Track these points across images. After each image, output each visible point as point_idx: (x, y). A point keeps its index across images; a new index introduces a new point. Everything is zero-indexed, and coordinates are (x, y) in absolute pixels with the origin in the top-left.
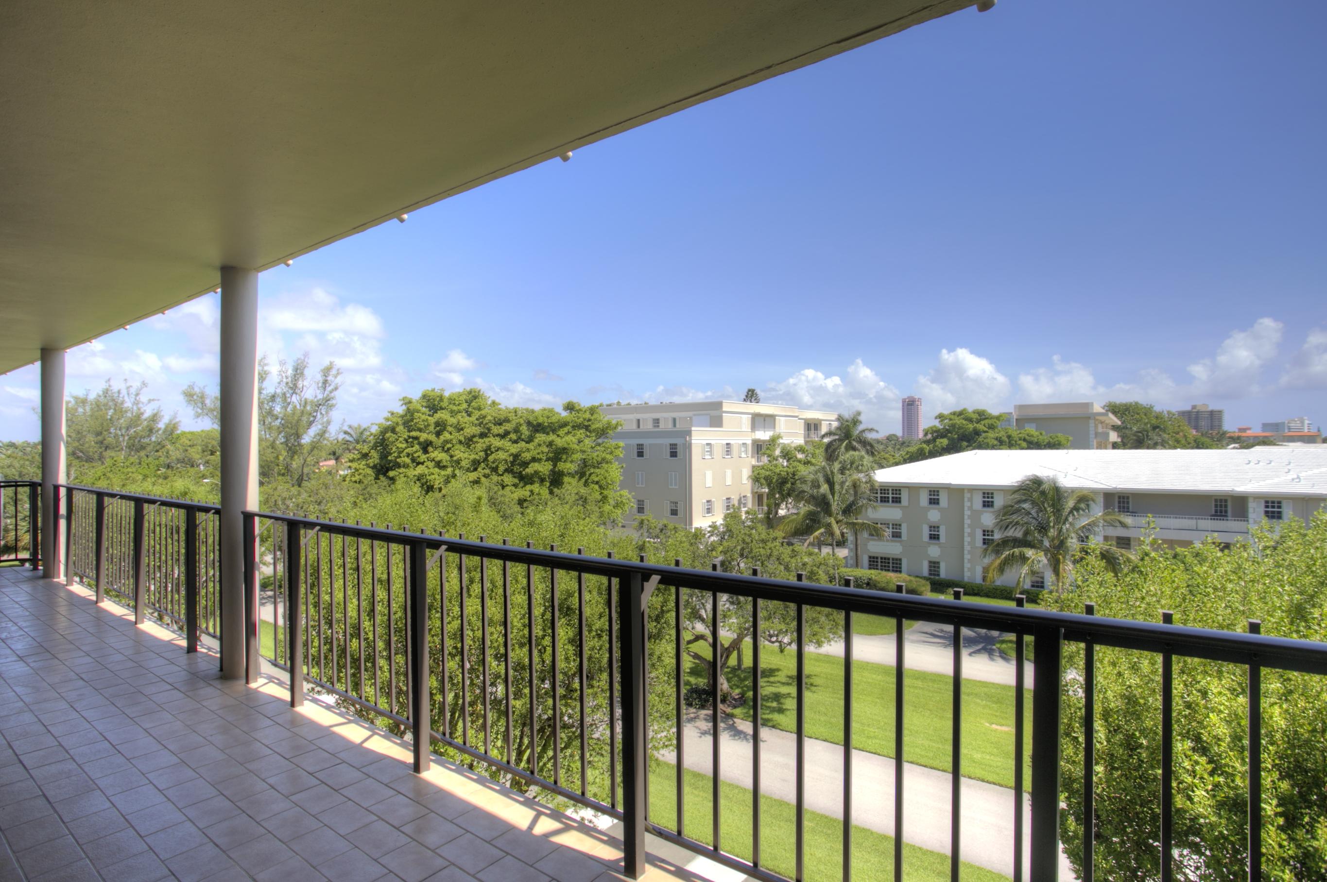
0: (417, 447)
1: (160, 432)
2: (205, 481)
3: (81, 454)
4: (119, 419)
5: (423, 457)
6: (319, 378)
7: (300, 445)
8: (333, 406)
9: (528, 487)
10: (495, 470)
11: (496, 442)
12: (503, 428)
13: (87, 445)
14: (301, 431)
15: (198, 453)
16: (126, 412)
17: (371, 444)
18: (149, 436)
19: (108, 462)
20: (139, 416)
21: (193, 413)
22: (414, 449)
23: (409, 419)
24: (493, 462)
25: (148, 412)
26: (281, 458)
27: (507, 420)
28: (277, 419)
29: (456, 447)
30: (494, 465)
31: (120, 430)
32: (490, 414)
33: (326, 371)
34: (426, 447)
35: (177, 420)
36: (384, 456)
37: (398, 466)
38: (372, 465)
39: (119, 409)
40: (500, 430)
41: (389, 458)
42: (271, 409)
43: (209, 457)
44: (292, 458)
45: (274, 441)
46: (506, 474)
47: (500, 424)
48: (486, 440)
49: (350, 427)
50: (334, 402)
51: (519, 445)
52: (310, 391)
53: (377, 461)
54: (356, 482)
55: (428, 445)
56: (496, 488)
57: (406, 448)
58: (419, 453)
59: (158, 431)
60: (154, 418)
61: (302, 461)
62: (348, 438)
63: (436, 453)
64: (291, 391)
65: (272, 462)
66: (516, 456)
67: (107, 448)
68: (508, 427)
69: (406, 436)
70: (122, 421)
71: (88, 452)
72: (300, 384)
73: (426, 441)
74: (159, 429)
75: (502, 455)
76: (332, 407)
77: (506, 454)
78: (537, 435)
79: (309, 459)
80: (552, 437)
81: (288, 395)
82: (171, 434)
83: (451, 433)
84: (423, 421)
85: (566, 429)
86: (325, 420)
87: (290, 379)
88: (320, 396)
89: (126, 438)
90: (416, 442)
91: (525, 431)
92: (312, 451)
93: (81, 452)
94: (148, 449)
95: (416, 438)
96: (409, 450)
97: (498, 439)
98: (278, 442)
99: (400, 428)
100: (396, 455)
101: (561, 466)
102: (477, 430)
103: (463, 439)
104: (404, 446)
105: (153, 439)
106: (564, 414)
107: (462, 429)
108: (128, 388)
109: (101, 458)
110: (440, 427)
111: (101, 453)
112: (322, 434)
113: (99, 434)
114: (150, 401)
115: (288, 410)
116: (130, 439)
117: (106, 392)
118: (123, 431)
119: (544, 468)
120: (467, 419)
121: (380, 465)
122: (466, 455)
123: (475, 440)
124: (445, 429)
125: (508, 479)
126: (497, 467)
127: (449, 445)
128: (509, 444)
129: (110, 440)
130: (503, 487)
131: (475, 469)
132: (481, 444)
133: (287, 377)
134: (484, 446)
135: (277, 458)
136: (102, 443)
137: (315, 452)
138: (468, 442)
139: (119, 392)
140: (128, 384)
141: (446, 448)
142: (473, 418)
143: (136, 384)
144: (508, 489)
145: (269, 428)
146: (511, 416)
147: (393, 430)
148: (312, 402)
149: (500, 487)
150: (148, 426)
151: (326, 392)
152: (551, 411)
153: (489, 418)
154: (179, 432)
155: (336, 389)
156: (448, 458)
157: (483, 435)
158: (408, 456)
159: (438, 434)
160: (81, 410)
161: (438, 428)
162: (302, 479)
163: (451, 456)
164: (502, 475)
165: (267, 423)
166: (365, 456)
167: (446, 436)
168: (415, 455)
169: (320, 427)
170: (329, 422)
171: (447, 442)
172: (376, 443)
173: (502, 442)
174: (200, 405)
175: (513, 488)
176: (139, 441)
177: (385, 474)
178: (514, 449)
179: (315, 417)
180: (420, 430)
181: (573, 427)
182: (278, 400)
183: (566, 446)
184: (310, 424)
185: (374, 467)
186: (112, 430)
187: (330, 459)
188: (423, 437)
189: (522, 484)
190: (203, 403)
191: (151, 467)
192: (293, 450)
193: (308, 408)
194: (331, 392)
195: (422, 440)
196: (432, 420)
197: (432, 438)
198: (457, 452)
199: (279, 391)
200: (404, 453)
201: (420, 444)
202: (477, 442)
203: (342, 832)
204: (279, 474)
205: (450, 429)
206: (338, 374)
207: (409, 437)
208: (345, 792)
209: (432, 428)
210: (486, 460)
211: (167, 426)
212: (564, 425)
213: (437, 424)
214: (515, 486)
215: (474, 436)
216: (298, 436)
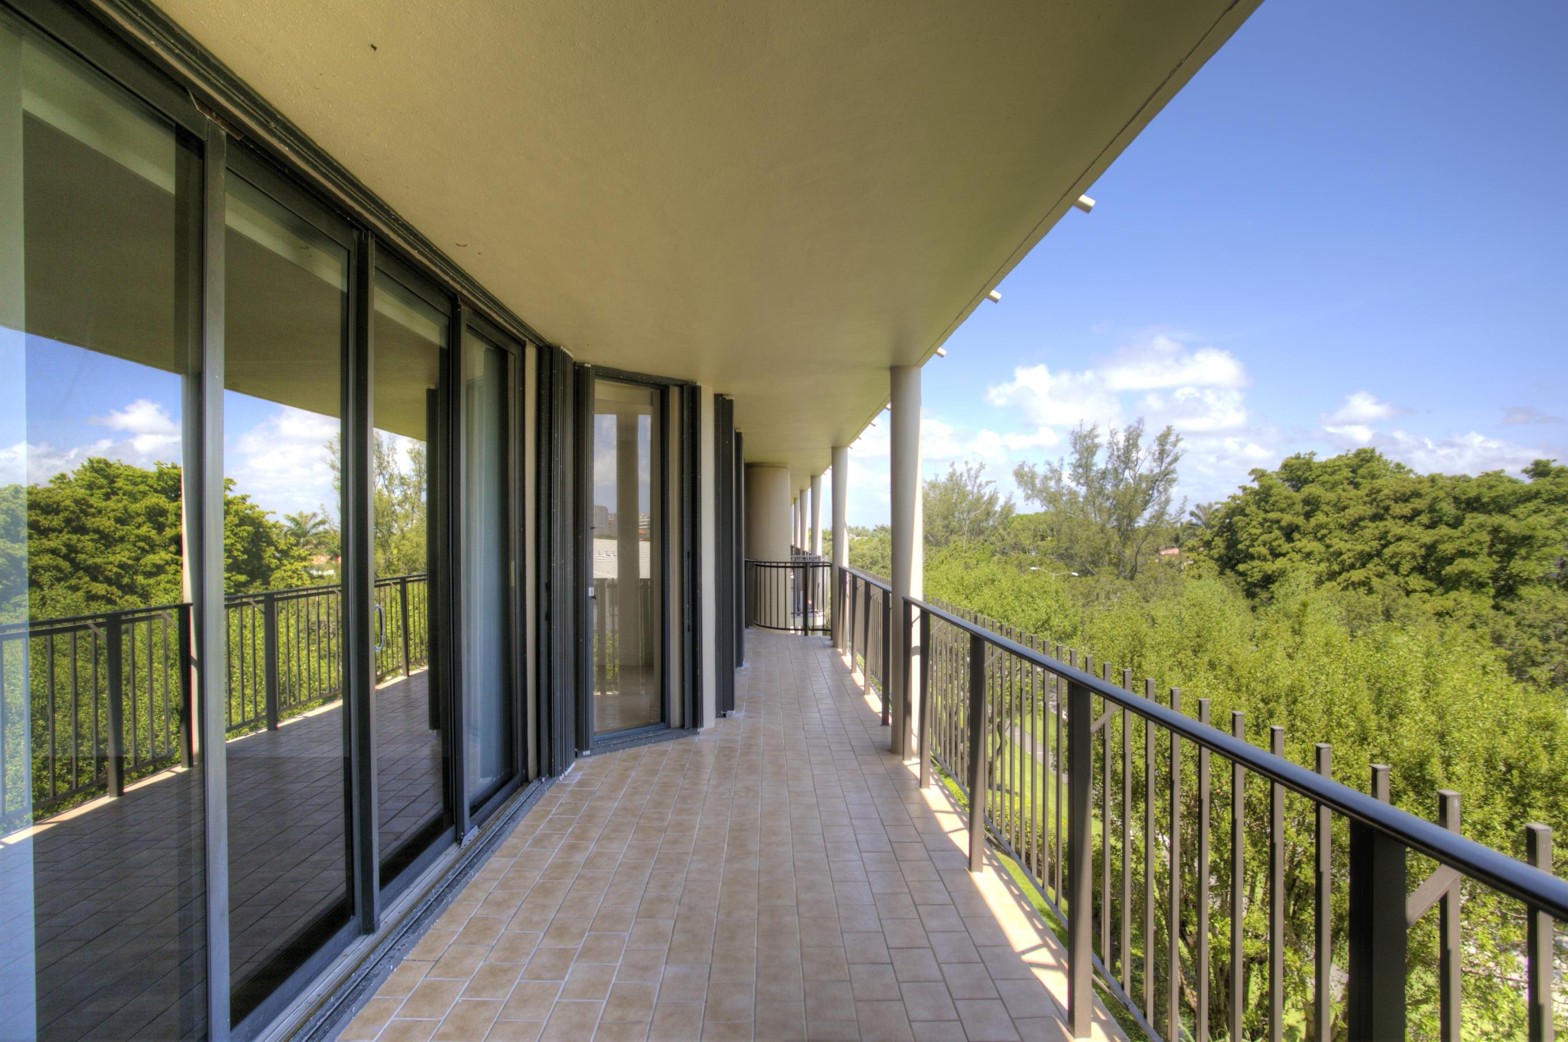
0: (1277, 533)
1: (997, 516)
2: (1033, 568)
3: (931, 538)
4: (961, 503)
5: (1286, 547)
6: (1155, 448)
7: (1133, 530)
8: (1174, 480)
9: (1453, 594)
10: (1395, 568)
11: (1396, 528)
12: (1410, 506)
13: (936, 529)
14: (1134, 512)
15: (1028, 539)
16: (968, 495)
17: (1215, 529)
18: (987, 520)
19: (952, 545)
20: (979, 499)
21: (1023, 494)
22: (1273, 536)
23: (1263, 497)
24: (1392, 557)
25: (987, 492)
26: (1113, 545)
27: (1417, 494)
28: (1108, 499)
29: (1335, 534)
30: (1393, 562)
31: (962, 514)
32: (1388, 485)
33: (1163, 440)
34: (1289, 532)
35: (1012, 502)
36: (1232, 544)
37: (1252, 557)
38: (1216, 556)
39: (964, 495)
40: (1406, 509)
41: (1240, 546)
42: (1101, 488)
43: (1039, 543)
44: (1124, 545)
45: (1104, 525)
46: (1415, 574)
47: (1406, 500)
48: (1381, 524)
49: (1198, 506)
50: (1174, 476)
51: (1436, 531)
52: (1145, 463)
53: (1223, 551)
54: (1193, 577)
55: (1293, 531)
56: (1395, 594)
57: (1262, 534)
58: (1281, 541)
59: (995, 514)
60: (992, 500)
61: (1136, 550)
62: (1194, 521)
63: (1304, 541)
64: (1123, 466)
65: (1101, 549)
66: (1431, 548)
67: (952, 532)
68: (1418, 504)
69: (1260, 519)
70: (964, 505)
71: (937, 536)
72: (1134, 455)
73: (1290, 525)
74: (996, 512)
75: (1405, 547)
76: (1171, 482)
77: (1414, 545)
78: (1468, 516)
79: (1144, 546)
80: (1497, 519)
81: (1120, 471)
82: (1006, 517)
83: (1327, 514)
84: (1286, 498)
85: (1531, 506)
86: (1163, 499)
87: (1122, 451)
88: (1157, 471)
89: (968, 522)
90: (1275, 526)
91: (1448, 508)
92: (1146, 537)
93: (932, 536)
94: (987, 533)
95: (1278, 522)
96: (1265, 537)
97: (1401, 522)
98: (1109, 526)
99: (1252, 509)
100: (1247, 543)
101: (1516, 565)
102: (1370, 511)
103: (1345, 522)
104: (1258, 531)
105: (991, 523)
106: (1527, 481)
107: (1345, 508)
108: (969, 470)
109: (947, 542)
110: (1312, 506)
111: (947, 537)
112: (1160, 515)
113: (946, 518)
114: (988, 483)
115: (1121, 487)
116: (971, 522)
117: (952, 475)
118: (965, 515)
119: (1483, 566)
120: (1353, 492)
121: (1227, 556)
122: (1348, 546)
123: (1362, 524)
124: (1318, 508)
125: (1416, 582)
126: (1398, 564)
127: (1324, 532)
128: (1420, 529)
129: (954, 524)
130: (1408, 593)
131: (1363, 565)
132: (1371, 530)
133: (1118, 450)
134: (1376, 532)
135: (1108, 544)
136: (947, 527)
137: (1151, 538)
138: (1354, 526)
139: (961, 475)
140: (969, 467)
141: (1319, 535)
142: (1362, 492)
143: (975, 466)
144: (1415, 596)
145: (1099, 510)
146: (1425, 488)
147: (1242, 512)
148: (1147, 477)
149: (1403, 594)
150: (986, 509)
151: (1164, 465)
152: (1498, 476)
153: (1386, 491)
154: (1014, 515)
155: (1176, 459)
156: (1323, 549)
157: (1376, 517)
158: (1264, 545)
159: (1308, 516)
160: (932, 495)
161: (1308, 508)
162: (1136, 571)
163: (1328, 547)
164: (1407, 576)
165: (1097, 504)
166: (1208, 544)
167: (1320, 518)
168: (1275, 544)
169: (1156, 508)
170: (1167, 502)
171: (1320, 526)
172: (1221, 527)
173: (1407, 527)
174: (1029, 485)
175: (1426, 596)
176: (979, 525)
177: (1233, 568)
178: (1428, 537)
179: (1151, 496)
180: (1282, 511)
181: (1548, 501)
182: (1110, 476)
183: (1529, 533)
184: (1146, 503)
185: (1219, 559)
186: (956, 514)
187: (1173, 547)
188: (1287, 519)
189: (1441, 590)
190: (1033, 484)
191: (987, 552)
192: (1126, 533)
193: (1144, 485)
194: (1170, 464)
195: (1283, 523)
196: (1298, 497)
197: (1300, 521)
198: (1335, 541)
199: (1110, 466)
200: (1259, 541)
201: (1280, 528)
202: (1366, 527)
203: (874, 891)
204: (1110, 563)
205: (1326, 508)
206: (1178, 441)
207: (1265, 520)
208: (902, 864)
209: (1299, 507)
210: (1379, 554)
211: (1003, 508)
212: (1530, 496)
213: (1306, 502)
214: (1429, 591)
215: (1361, 519)
216: (1131, 519)
